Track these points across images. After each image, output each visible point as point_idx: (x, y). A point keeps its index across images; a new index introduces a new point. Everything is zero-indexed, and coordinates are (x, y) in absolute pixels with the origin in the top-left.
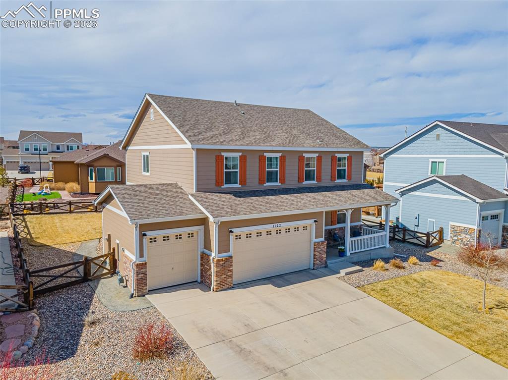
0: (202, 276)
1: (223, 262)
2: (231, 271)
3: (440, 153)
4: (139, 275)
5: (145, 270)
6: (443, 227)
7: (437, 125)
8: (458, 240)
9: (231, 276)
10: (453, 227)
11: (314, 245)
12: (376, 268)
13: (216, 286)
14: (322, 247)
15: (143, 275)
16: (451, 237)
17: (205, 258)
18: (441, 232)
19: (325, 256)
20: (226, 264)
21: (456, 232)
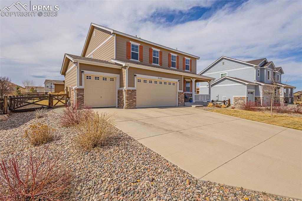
0: (118, 103)
1: (131, 92)
2: (135, 98)
3: (225, 70)
4: (79, 96)
5: (83, 93)
6: (230, 99)
7: (223, 58)
8: (237, 103)
9: (135, 101)
10: (235, 98)
11: (179, 93)
12: (209, 106)
13: (127, 105)
14: (182, 95)
15: (81, 96)
16: (234, 103)
17: (120, 93)
18: (229, 101)
19: (183, 100)
20: (132, 94)
21: (236, 100)
